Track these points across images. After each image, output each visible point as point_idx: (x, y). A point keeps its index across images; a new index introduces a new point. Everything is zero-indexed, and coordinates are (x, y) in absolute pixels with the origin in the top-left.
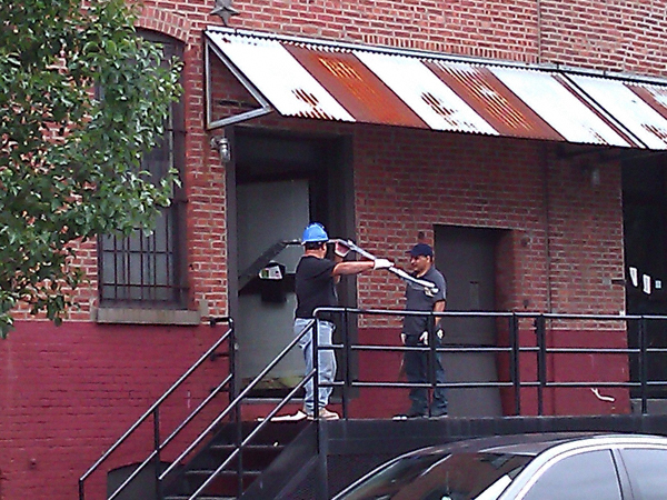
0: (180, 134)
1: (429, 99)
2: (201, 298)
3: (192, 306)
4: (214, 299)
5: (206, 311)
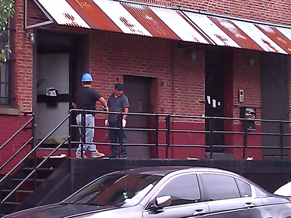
0: (13, 31)
1: (123, 20)
2: (20, 104)
3: (16, 106)
4: (26, 104)
5: (22, 109)
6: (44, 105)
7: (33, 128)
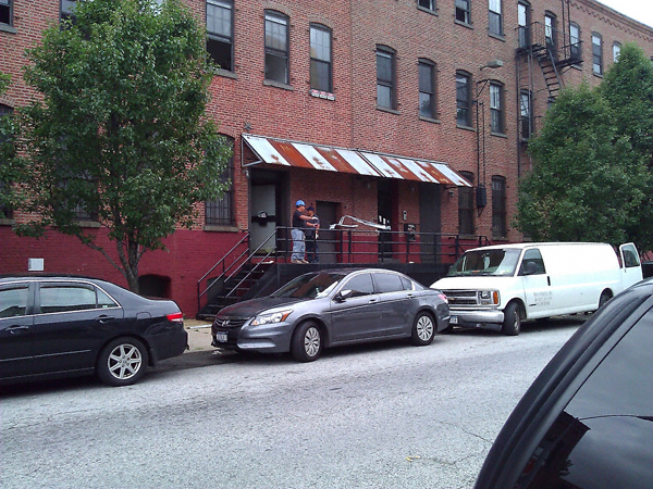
0: (233, 169)
2: (239, 223)
4: (243, 224)
6: (257, 224)
7: (248, 242)
